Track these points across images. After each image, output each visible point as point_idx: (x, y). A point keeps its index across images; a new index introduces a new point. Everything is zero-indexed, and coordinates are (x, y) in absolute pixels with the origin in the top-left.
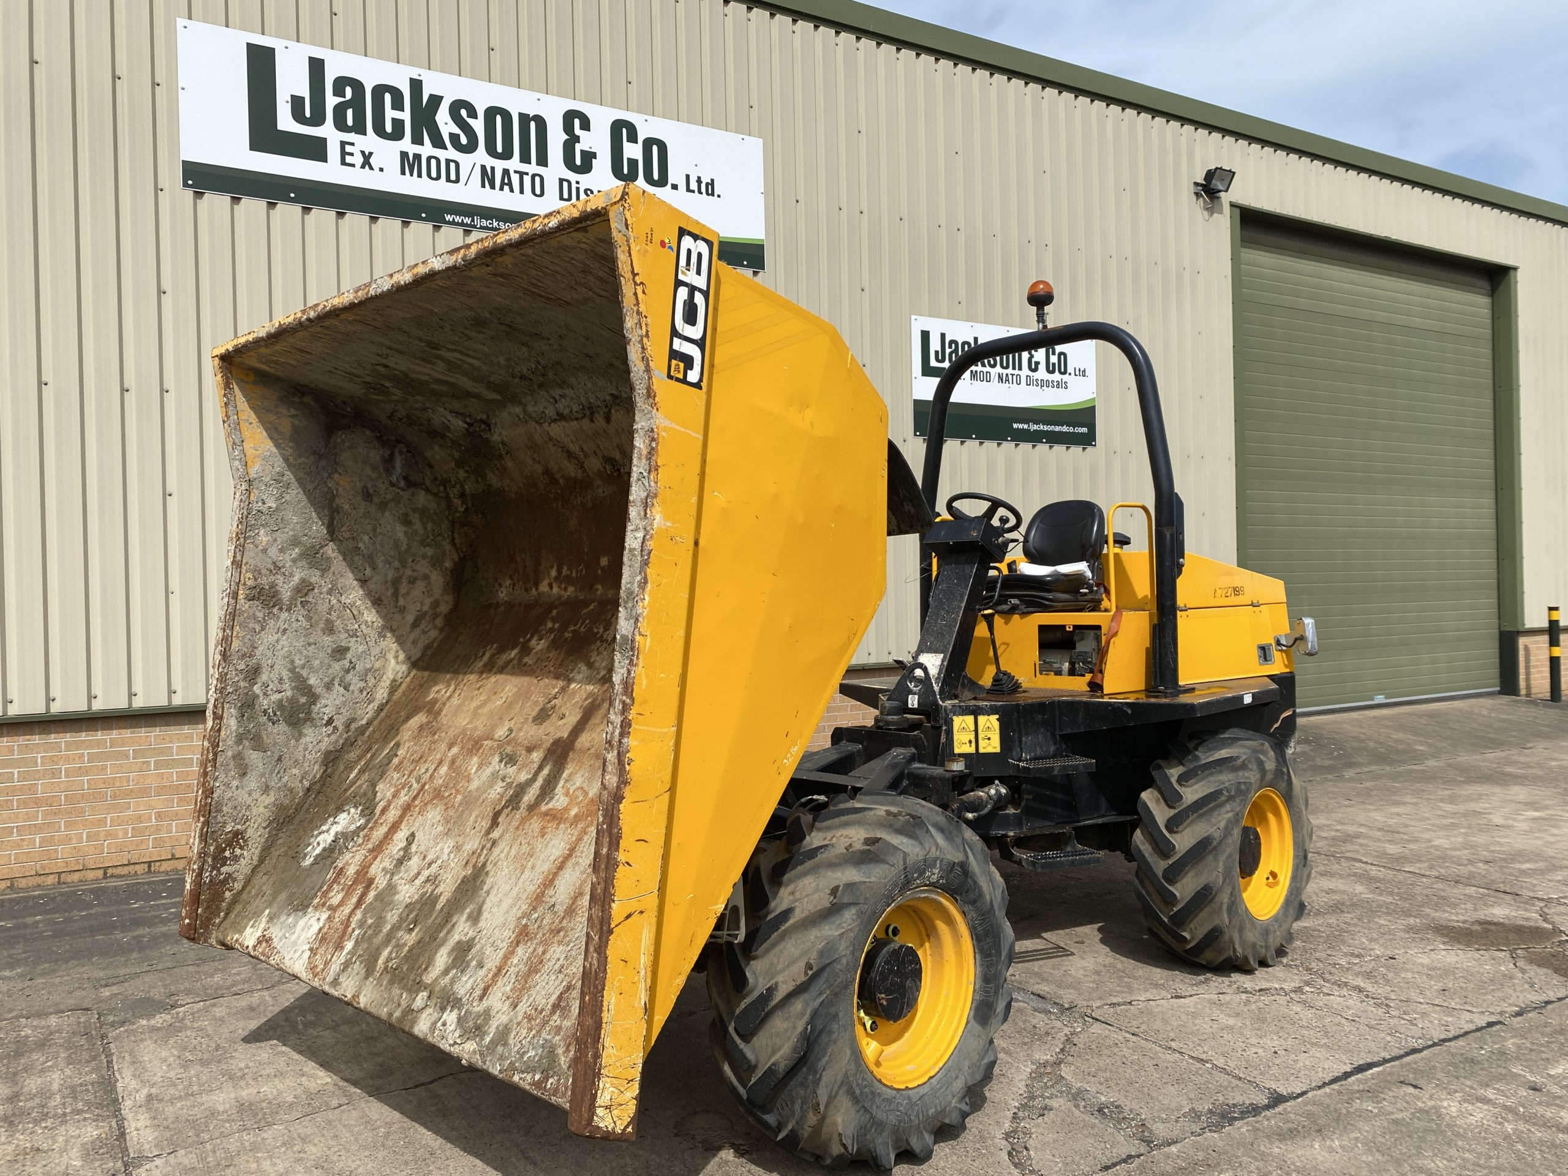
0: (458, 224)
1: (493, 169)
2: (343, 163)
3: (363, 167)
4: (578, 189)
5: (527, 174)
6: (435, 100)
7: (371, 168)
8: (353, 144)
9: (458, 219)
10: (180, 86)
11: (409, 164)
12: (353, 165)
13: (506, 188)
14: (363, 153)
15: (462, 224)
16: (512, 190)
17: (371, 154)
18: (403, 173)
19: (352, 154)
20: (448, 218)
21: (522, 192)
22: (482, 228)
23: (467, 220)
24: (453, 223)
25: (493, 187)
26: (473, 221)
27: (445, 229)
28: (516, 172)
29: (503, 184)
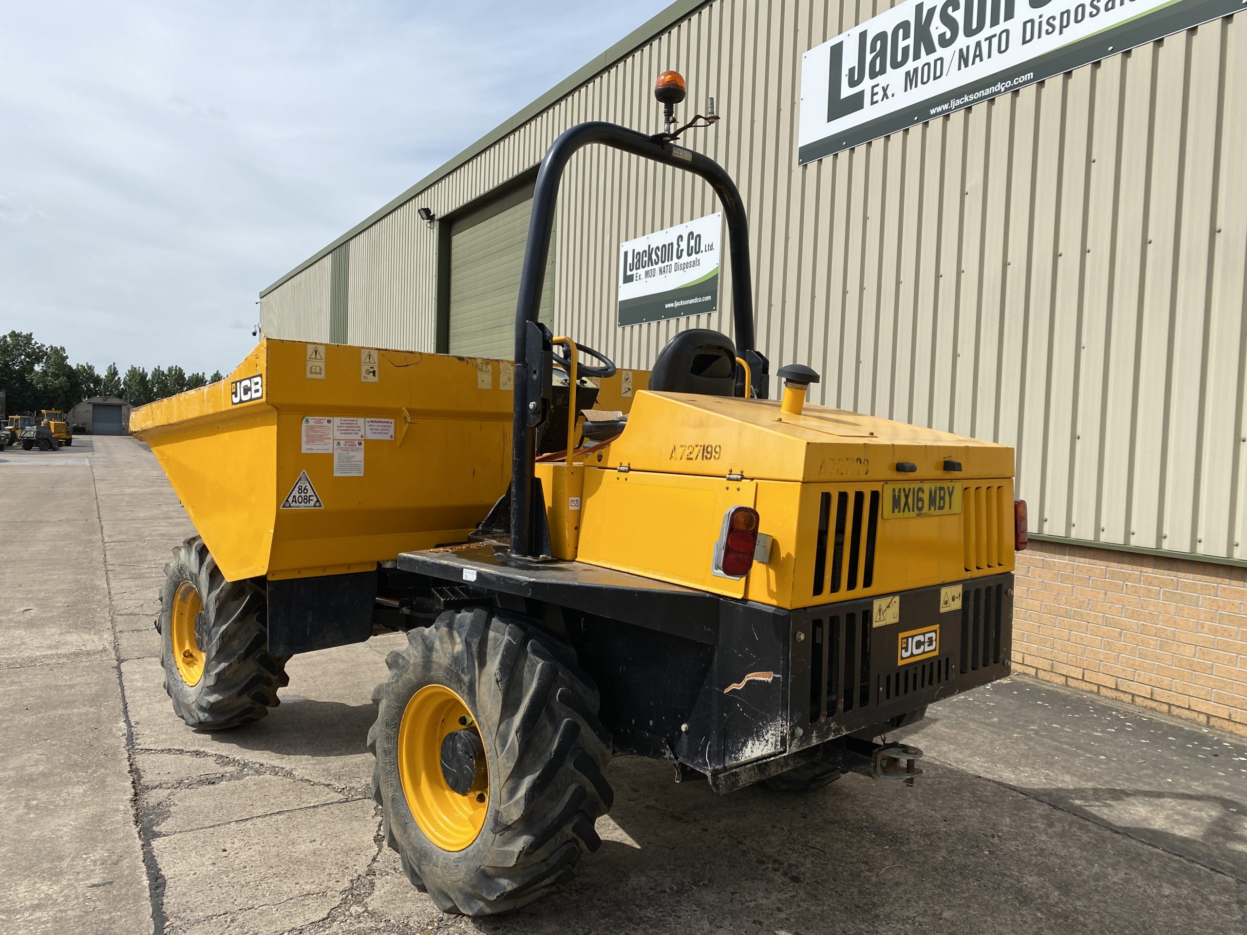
0: (940, 113)
1: (968, 47)
2: (873, 103)
3: (882, 100)
4: (1040, 23)
5: (995, 36)
6: (931, 11)
7: (887, 98)
8: (877, 85)
9: (939, 109)
10: (801, 97)
11: (911, 79)
12: (877, 102)
13: (978, 59)
14: (883, 88)
15: (943, 112)
16: (981, 60)
17: (888, 86)
18: (906, 90)
19: (877, 93)
20: (933, 112)
21: (989, 56)
22: (956, 107)
23: (946, 107)
24: (937, 114)
25: (966, 65)
26: (949, 105)
27: (932, 122)
28: (986, 40)
29: (975, 56)
